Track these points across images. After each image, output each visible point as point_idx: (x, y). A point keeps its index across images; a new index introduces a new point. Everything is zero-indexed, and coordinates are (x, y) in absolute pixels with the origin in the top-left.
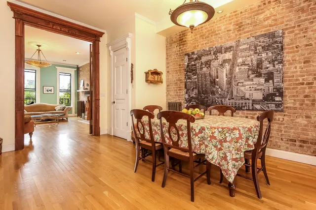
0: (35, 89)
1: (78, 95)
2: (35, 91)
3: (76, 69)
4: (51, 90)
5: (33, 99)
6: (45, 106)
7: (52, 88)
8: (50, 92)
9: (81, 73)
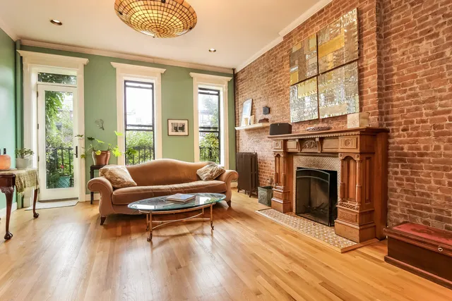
0: (153, 126)
1: (235, 137)
2: (153, 130)
3: (230, 79)
4: (182, 128)
5: (150, 148)
6: (174, 167)
7: (185, 122)
8: (180, 133)
9: (241, 86)
